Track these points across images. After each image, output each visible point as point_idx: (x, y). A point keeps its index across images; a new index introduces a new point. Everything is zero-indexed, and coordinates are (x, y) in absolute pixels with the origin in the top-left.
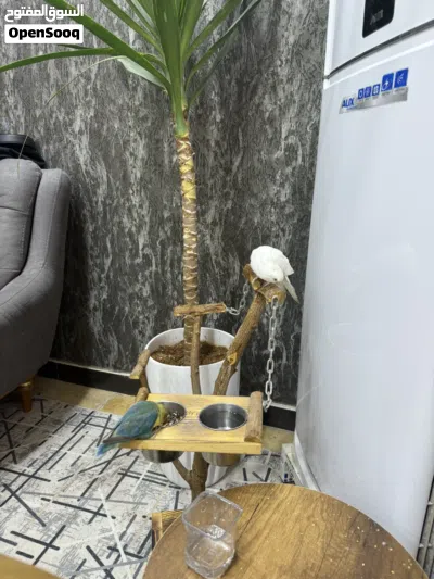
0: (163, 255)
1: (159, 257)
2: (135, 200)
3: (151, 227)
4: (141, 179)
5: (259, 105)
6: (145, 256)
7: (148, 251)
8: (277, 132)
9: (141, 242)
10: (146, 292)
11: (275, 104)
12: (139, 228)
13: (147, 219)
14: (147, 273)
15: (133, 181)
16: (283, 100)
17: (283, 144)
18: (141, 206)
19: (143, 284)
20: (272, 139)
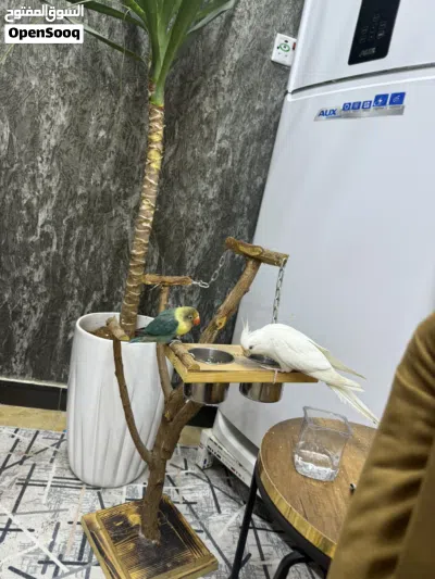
0: (68, 236)
1: (63, 237)
2: (43, 168)
3: (59, 202)
4: (56, 147)
5: (199, 105)
6: (43, 234)
7: (49, 229)
8: (213, 134)
9: (42, 217)
10: (38, 276)
11: (214, 107)
12: (43, 201)
13: (54, 192)
14: (44, 254)
15: (43, 148)
16: (221, 107)
17: (217, 145)
18: (49, 177)
19: (36, 267)
20: (207, 139)
